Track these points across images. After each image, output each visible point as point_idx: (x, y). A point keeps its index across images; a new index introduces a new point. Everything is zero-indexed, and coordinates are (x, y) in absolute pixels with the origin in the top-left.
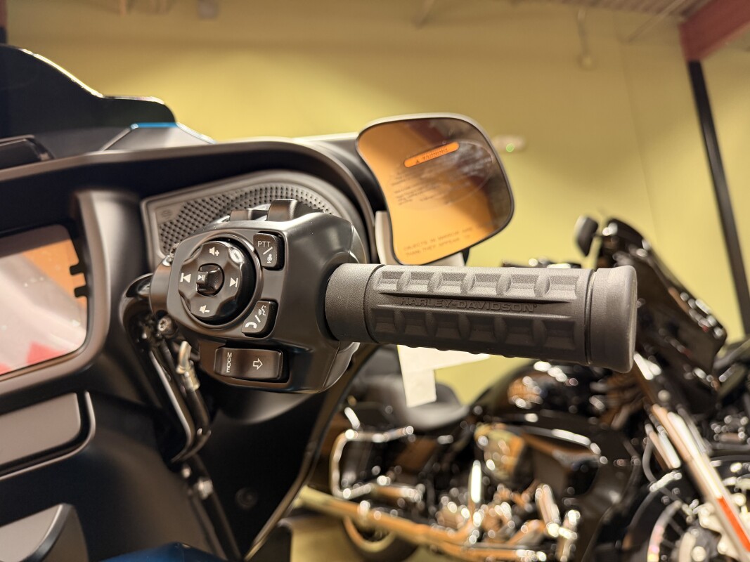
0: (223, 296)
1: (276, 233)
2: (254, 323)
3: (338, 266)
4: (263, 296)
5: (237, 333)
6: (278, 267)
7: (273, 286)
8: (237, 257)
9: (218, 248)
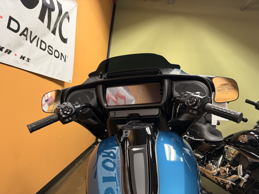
0: (193, 104)
1: (201, 98)
2: (196, 108)
3: (207, 103)
4: (198, 105)
5: (193, 108)
6: (200, 102)
7: (199, 104)
8: (195, 100)
9: (193, 98)
